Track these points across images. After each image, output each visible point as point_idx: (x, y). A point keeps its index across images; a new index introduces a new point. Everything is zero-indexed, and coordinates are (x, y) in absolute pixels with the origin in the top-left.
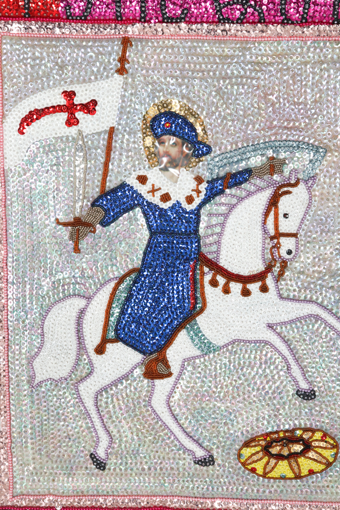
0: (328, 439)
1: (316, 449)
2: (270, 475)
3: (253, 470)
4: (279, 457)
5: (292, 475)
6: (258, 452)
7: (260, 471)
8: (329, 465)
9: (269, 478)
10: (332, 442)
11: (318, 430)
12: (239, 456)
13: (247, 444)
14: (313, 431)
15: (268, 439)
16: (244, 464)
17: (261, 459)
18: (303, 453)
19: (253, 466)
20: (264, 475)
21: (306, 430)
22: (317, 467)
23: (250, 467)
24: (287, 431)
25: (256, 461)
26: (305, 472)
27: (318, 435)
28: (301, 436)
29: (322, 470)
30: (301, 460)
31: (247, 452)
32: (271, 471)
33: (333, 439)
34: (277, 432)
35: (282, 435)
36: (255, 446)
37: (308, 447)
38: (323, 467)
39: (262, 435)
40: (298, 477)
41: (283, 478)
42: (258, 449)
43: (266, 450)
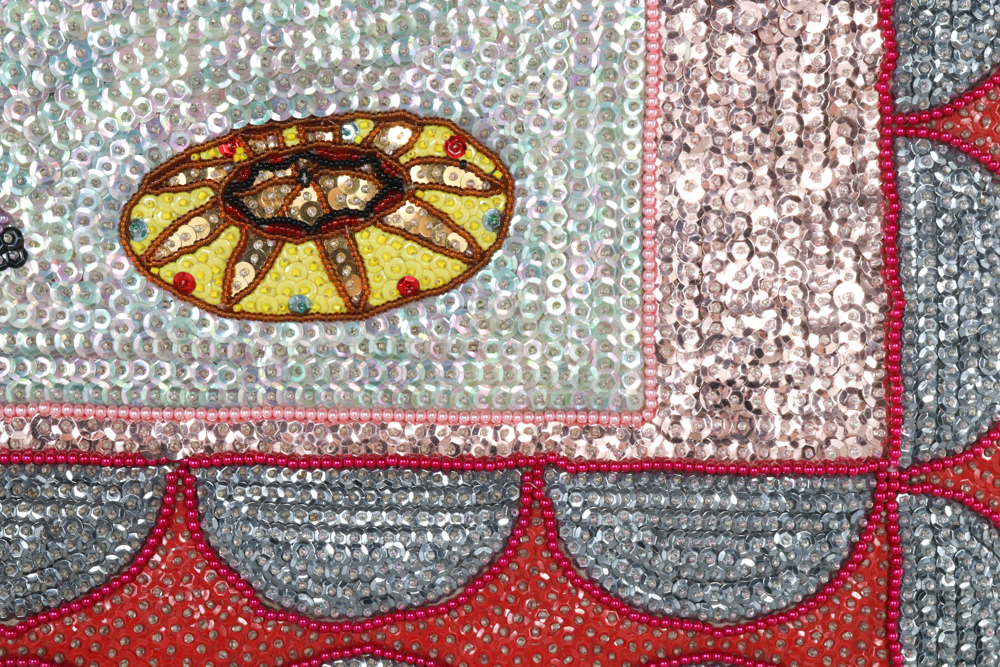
0: (471, 154)
1: (428, 196)
2: (246, 304)
3: (183, 287)
4: (287, 229)
5: (336, 304)
6: (199, 212)
7: (209, 289)
8: (477, 259)
9: (244, 316)
10: (487, 166)
11: (436, 121)
12: (127, 228)
13: (157, 182)
14: (417, 123)
15: (240, 155)
16: (145, 263)
17: (214, 236)
18: (374, 212)
19: (181, 265)
20: (227, 307)
21: (384, 120)
22: (432, 269)
23: (167, 273)
24: (311, 124)
25: (192, 250)
26: (383, 289)
27: (434, 141)
28: (368, 142)
29: (453, 284)
30: (370, 240)
31: (155, 212)
32: (251, 289)
33: (492, 155)
34: (272, 128)
35: (291, 137)
36: (189, 188)
37: (393, 186)
38: (456, 267)
39: (215, 142)
40: (359, 311)
41: (301, 314)
42: (202, 196)
43: (232, 202)
